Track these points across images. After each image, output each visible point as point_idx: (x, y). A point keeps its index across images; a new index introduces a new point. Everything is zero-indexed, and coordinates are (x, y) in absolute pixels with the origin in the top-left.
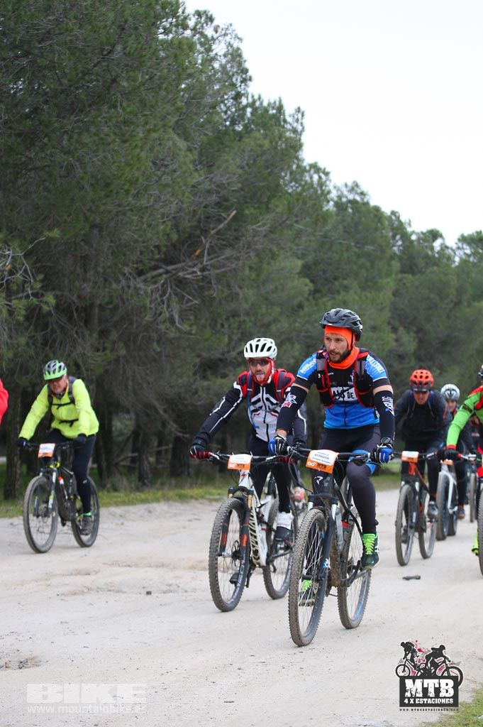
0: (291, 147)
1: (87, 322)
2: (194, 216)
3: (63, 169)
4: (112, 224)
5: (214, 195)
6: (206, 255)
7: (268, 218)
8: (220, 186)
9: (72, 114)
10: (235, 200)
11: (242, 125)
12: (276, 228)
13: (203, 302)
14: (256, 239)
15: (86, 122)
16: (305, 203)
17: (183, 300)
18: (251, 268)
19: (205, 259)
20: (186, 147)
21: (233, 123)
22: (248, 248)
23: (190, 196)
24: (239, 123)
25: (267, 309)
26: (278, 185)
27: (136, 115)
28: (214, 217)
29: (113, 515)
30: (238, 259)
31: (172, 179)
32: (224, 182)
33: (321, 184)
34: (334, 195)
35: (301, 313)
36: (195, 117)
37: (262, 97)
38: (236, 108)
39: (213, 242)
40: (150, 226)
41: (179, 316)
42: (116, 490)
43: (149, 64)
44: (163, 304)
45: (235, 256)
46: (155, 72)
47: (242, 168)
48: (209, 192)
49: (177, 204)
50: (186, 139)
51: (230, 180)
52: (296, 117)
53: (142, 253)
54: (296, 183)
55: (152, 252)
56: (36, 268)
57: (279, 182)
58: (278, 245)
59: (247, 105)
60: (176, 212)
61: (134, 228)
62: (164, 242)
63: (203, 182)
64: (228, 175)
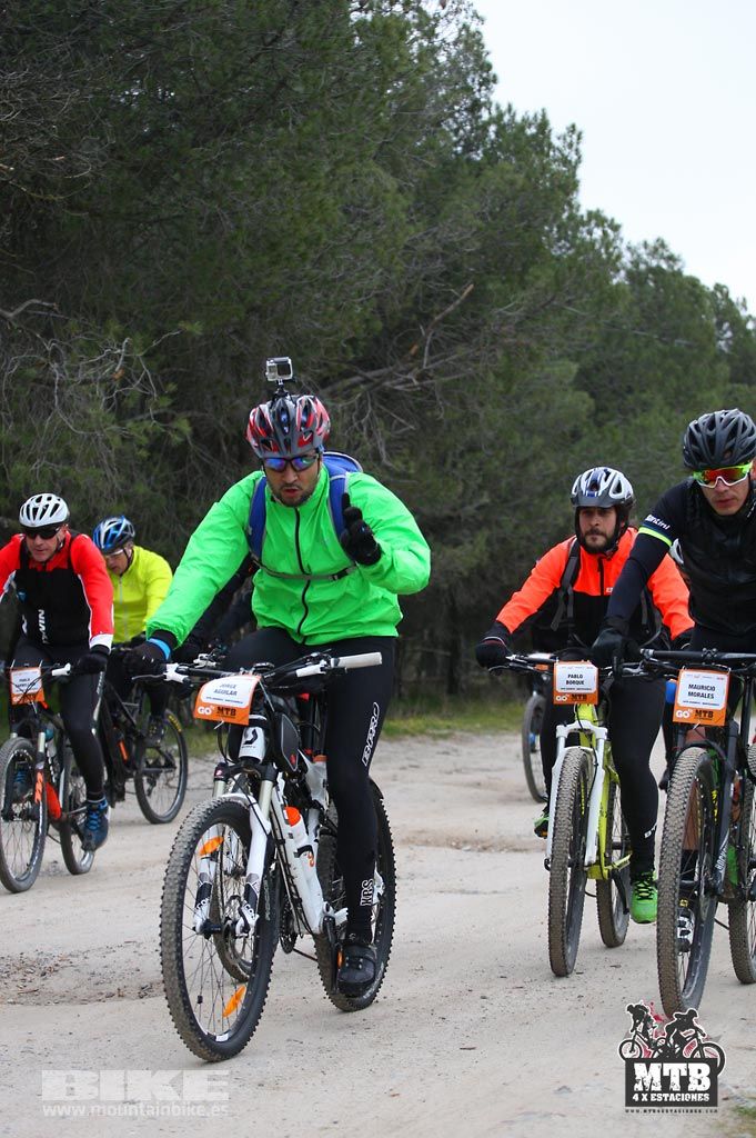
0: (560, 187)
1: (242, 458)
2: (407, 294)
3: (204, 222)
4: (281, 306)
5: (440, 260)
6: (426, 354)
7: (523, 297)
8: (449, 246)
9: (216, 136)
10: (472, 269)
11: (485, 153)
12: (536, 311)
13: (423, 428)
14: (505, 329)
15: (239, 148)
16: (581, 273)
17: (391, 424)
18: (497, 375)
19: (426, 359)
20: (396, 186)
21: (468, 148)
22: (492, 343)
23: (402, 262)
24: (478, 149)
25: (522, 439)
26: (539, 246)
27: (317, 137)
28: (439, 295)
30: (476, 360)
31: (374, 236)
32: (455, 240)
33: (607, 245)
34: (627, 258)
35: (577, 447)
36: (410, 139)
37: (514, 108)
38: (471, 125)
39: (438, 334)
40: (339, 308)
41: (387, 450)
43: (337, 58)
44: (361, 428)
45: (471, 356)
46: (345, 69)
47: (482, 216)
48: (431, 256)
49: (381, 274)
50: (395, 174)
51: (463, 237)
52: (568, 139)
53: (328, 352)
54: (568, 241)
55: (344, 351)
56: (163, 375)
57: (541, 240)
58: (539, 339)
59: (490, 122)
60: (380, 287)
61: (314, 312)
62: (363, 334)
63: (423, 240)
64: (460, 228)
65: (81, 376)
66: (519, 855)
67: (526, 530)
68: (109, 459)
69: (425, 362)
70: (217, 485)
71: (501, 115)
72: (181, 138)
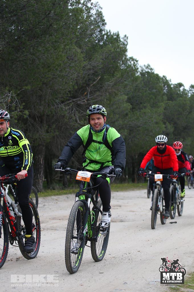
0: (123, 51)
1: (42, 122)
2: (83, 79)
3: (31, 61)
4: (51, 82)
5: (92, 70)
6: (89, 94)
7: (113, 79)
8: (94, 67)
9: (34, 39)
10: (100, 73)
11: (103, 42)
12: (117, 83)
14: (109, 88)
15: (40, 42)
16: (128, 73)
17: (80, 112)
18: (107, 99)
20: (80, 52)
21: (99, 41)
22: (105, 91)
23: (82, 71)
24: (101, 41)
25: (113, 116)
26: (117, 66)
27: (60, 39)
28: (92, 79)
29: (53, 199)
30: (101, 96)
31: (75, 64)
32: (96, 65)
33: (135, 65)
34: (140, 70)
35: (127, 117)
36: (84, 39)
37: (111, 31)
38: (100, 35)
39: (92, 89)
40: (66, 83)
41: (79, 119)
42: (54, 189)
43: (65, 18)
44: (72, 114)
45: (100, 95)
46: (67, 21)
47: (103, 59)
48: (90, 69)
49: (77, 74)
50: (80, 48)
51: (98, 65)
52: (124, 39)
53: (63, 94)
54: (124, 65)
55: (67, 94)
56: (21, 101)
57: (118, 65)
58: (118, 90)
59: (105, 34)
60: (77, 77)
61: (60, 84)
62: (72, 89)
63: (87, 65)
64: (97, 62)
66: (114, 223)
69: (88, 97)
70: (35, 129)
71: (107, 33)
72: (25, 40)
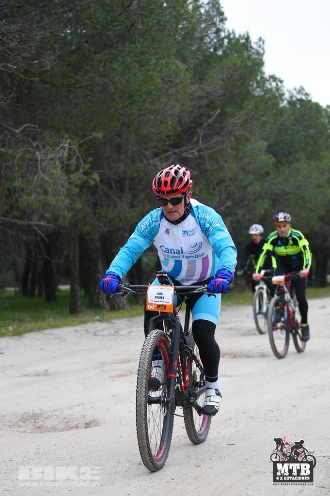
0: (256, 64)
1: (122, 190)
3: (101, 87)
4: (136, 123)
5: (205, 100)
6: (201, 140)
7: (242, 114)
8: (209, 93)
9: (104, 49)
10: (219, 103)
11: (223, 51)
12: (248, 120)
13: (200, 173)
14: (235, 128)
15: (115, 54)
16: (267, 103)
18: (232, 149)
19: (200, 143)
20: (185, 69)
21: (216, 49)
22: (229, 135)
23: (188, 101)
24: (220, 49)
25: (244, 176)
26: (248, 91)
27: (149, 48)
28: (205, 114)
30: (223, 142)
31: (176, 91)
32: (211, 90)
33: (278, 89)
34: (287, 96)
35: (268, 179)
36: (189, 47)
37: (235, 31)
38: (217, 39)
39: (205, 132)
40: (162, 122)
43: (156, 13)
45: (220, 141)
46: (161, 18)
47: (223, 80)
48: (201, 98)
49: (180, 107)
50: (184, 62)
51: (215, 89)
52: (259, 44)
53: (157, 141)
54: (260, 88)
55: (164, 141)
56: (86, 155)
57: (249, 89)
58: (250, 132)
59: (225, 37)
60: (180, 113)
61: (151, 124)
62: (173, 133)
63: (197, 91)
64: (213, 86)
65: (50, 156)
66: (249, 359)
67: (247, 217)
68: (63, 192)
70: (111, 202)
71: (229, 34)
72: (89, 51)
